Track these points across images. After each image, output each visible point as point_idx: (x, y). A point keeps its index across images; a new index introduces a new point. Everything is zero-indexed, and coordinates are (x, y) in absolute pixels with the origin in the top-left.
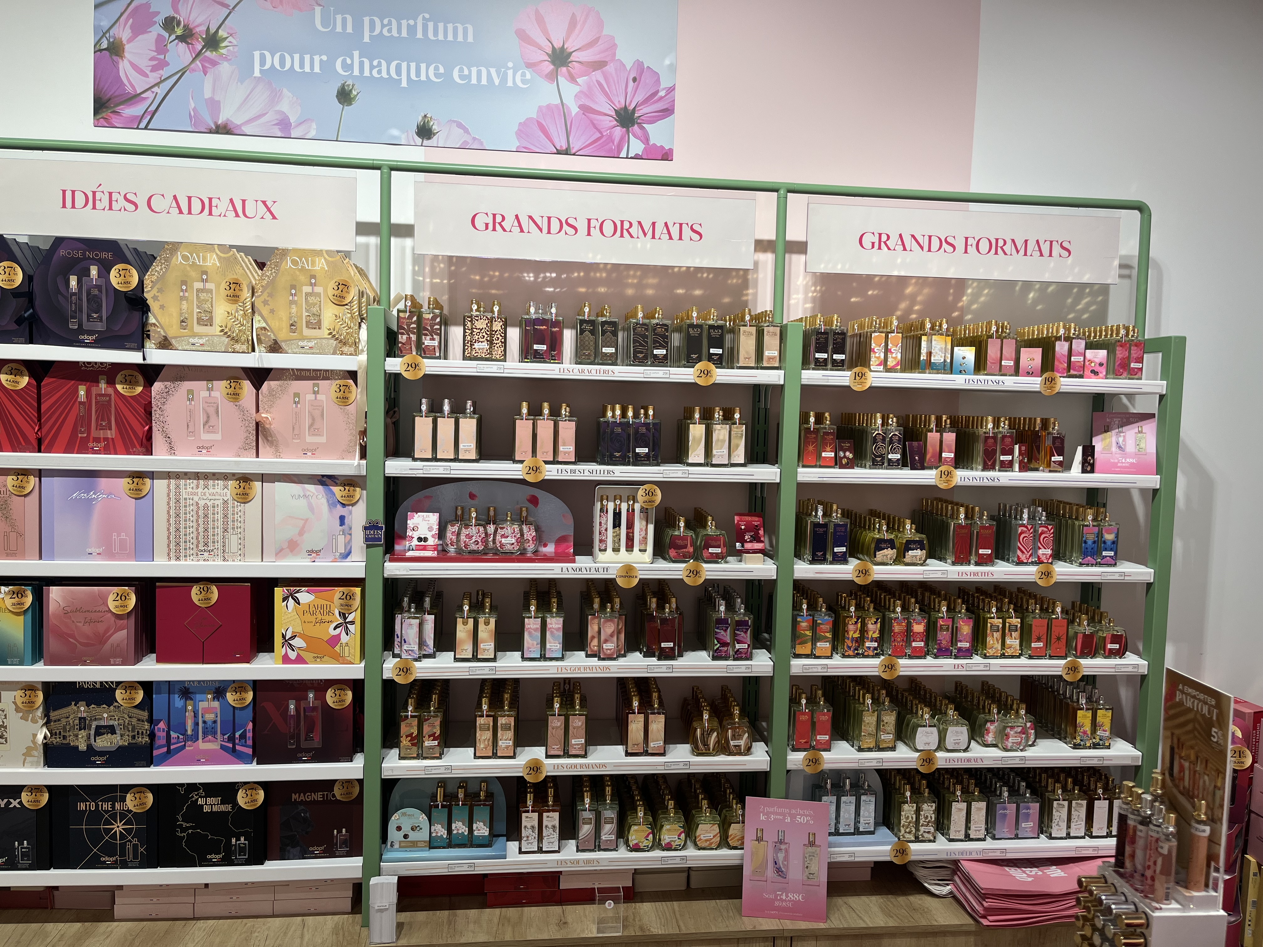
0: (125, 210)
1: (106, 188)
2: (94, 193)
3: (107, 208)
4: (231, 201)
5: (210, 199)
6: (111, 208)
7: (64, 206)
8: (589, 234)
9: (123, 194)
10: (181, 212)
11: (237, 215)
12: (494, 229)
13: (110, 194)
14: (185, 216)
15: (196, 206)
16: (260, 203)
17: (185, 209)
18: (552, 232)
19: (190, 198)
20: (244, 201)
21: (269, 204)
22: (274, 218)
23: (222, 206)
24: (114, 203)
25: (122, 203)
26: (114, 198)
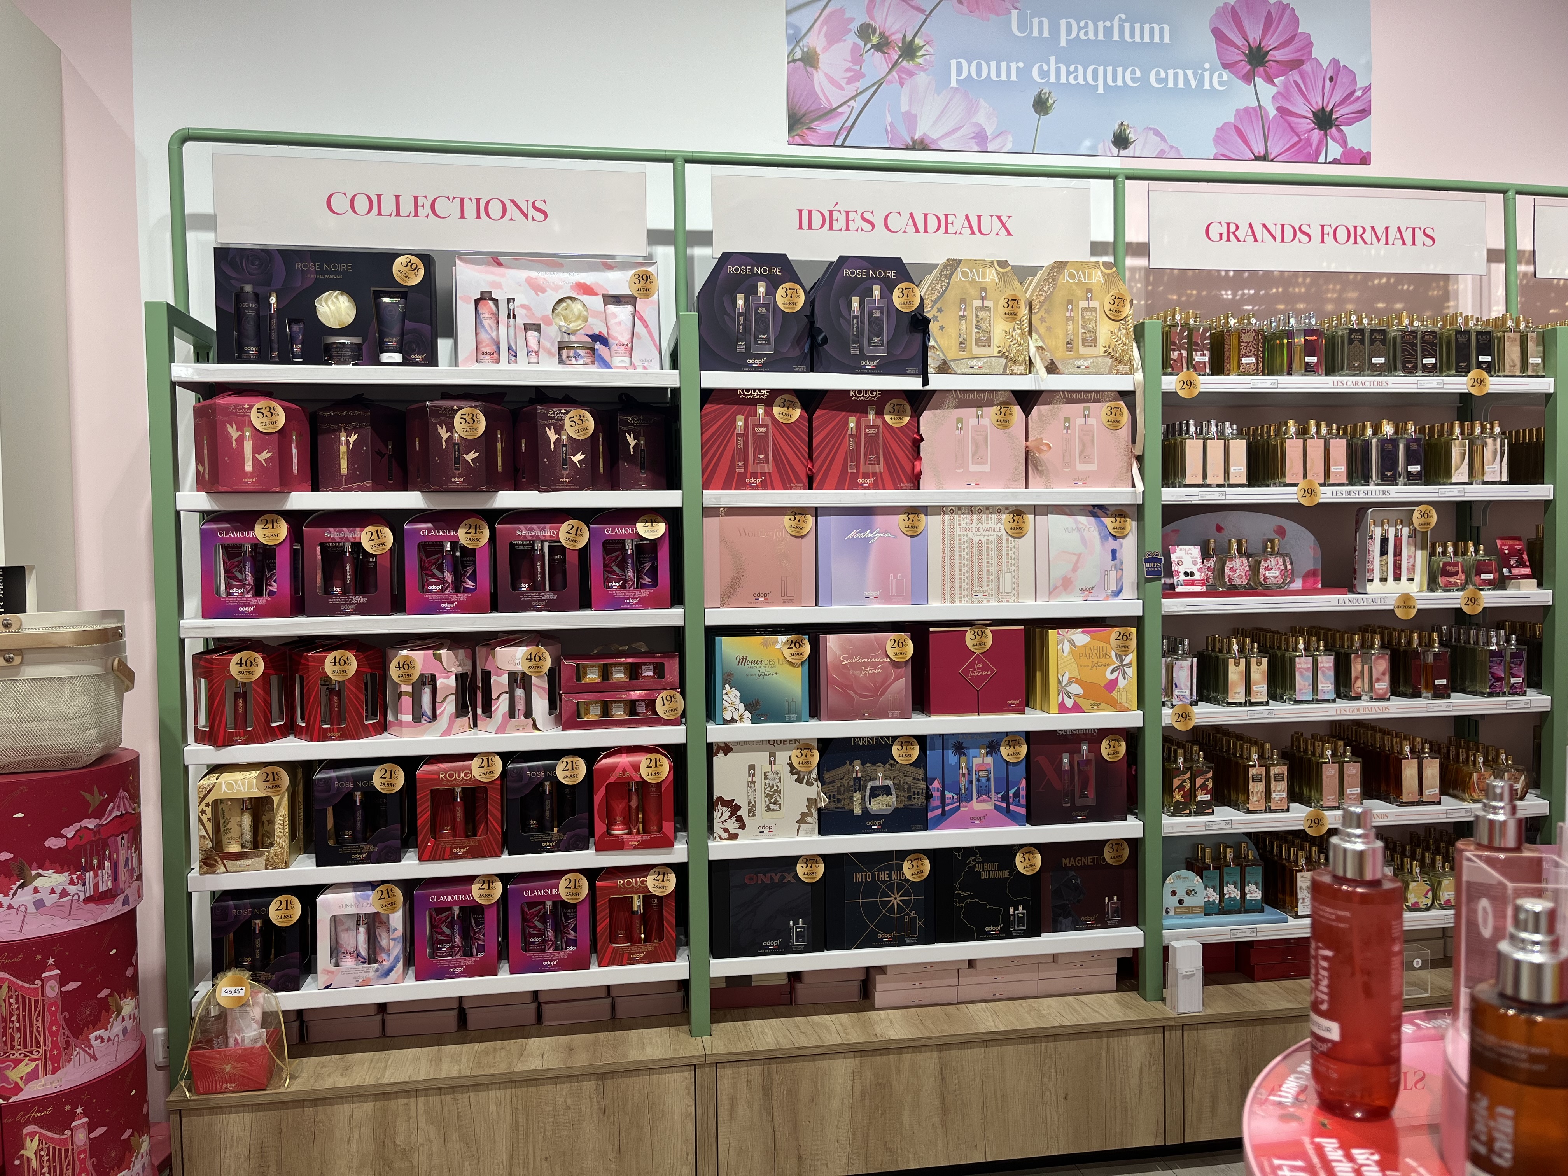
0: (862, 230)
1: (843, 207)
2: (831, 212)
3: (844, 228)
4: (967, 217)
5: (946, 216)
6: (848, 229)
7: (801, 227)
8: (1323, 242)
9: (860, 213)
10: (917, 231)
11: (973, 232)
12: (1228, 240)
13: (847, 213)
14: (922, 235)
15: (933, 223)
16: (995, 218)
17: (921, 228)
18: (1285, 240)
19: (926, 215)
20: (979, 217)
21: (1004, 219)
22: (1009, 234)
23: (958, 223)
24: (851, 223)
25: (860, 222)
26: (851, 218)
